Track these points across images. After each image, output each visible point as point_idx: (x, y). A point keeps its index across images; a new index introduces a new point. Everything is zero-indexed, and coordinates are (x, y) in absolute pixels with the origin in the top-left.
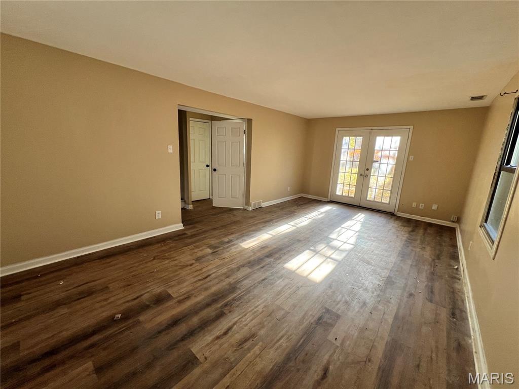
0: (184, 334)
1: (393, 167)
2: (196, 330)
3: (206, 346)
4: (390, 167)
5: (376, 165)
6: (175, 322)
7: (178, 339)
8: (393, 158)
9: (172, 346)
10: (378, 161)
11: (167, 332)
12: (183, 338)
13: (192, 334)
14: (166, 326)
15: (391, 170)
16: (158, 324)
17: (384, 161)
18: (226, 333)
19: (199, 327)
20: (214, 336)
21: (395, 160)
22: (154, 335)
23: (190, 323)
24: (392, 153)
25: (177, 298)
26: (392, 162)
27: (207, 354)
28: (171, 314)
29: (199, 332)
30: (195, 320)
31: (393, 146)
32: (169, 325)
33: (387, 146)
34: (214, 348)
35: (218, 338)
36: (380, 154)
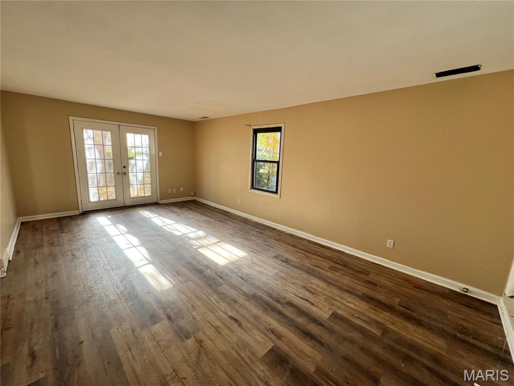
0: (316, 325)
1: (148, 162)
2: (310, 318)
3: (322, 310)
4: (145, 162)
5: (132, 162)
6: (307, 335)
7: (322, 328)
8: (146, 154)
9: (331, 331)
10: (133, 158)
11: (319, 338)
12: (321, 324)
13: (315, 320)
14: (314, 340)
15: (147, 165)
16: (313, 348)
17: (138, 157)
18: (307, 300)
19: (307, 316)
20: (313, 307)
21: (149, 156)
22: (326, 348)
23: (304, 323)
24: (144, 150)
25: (274, 342)
26: (146, 158)
27: (327, 309)
28: (299, 341)
29: (311, 315)
30: (300, 320)
31: (144, 143)
32: (311, 338)
33: (138, 143)
34: (321, 305)
35: (312, 304)
36: (133, 151)
